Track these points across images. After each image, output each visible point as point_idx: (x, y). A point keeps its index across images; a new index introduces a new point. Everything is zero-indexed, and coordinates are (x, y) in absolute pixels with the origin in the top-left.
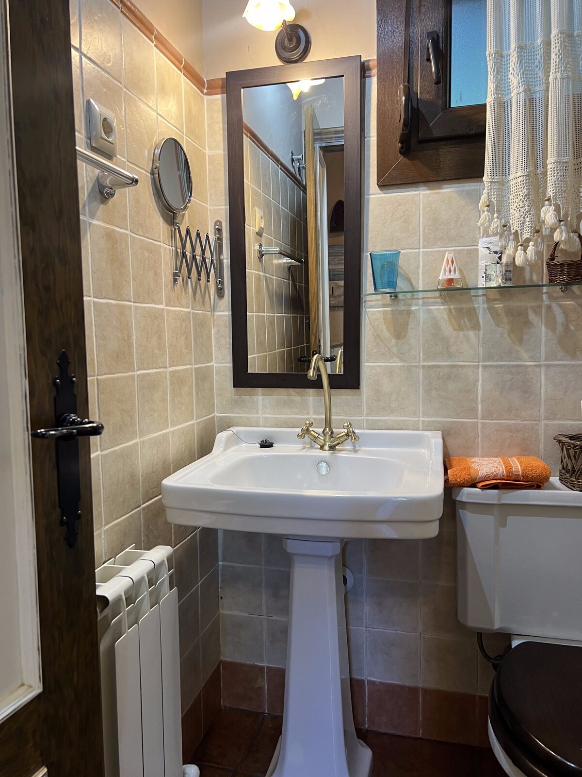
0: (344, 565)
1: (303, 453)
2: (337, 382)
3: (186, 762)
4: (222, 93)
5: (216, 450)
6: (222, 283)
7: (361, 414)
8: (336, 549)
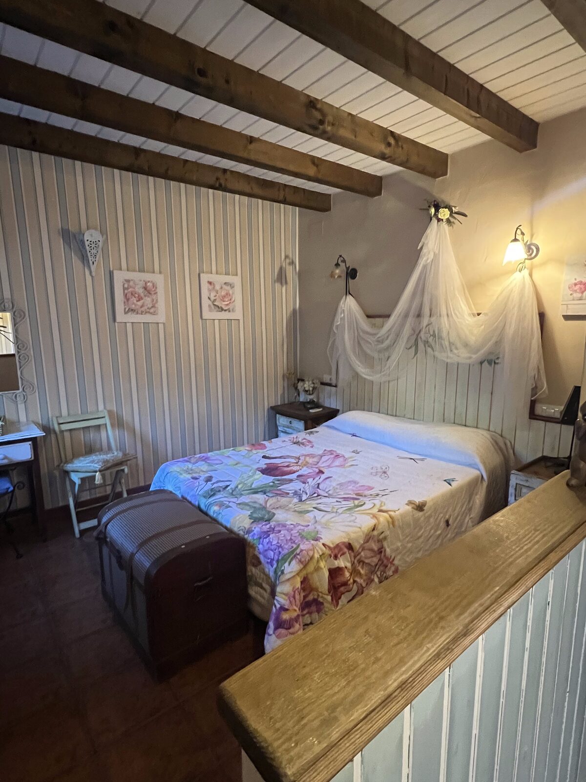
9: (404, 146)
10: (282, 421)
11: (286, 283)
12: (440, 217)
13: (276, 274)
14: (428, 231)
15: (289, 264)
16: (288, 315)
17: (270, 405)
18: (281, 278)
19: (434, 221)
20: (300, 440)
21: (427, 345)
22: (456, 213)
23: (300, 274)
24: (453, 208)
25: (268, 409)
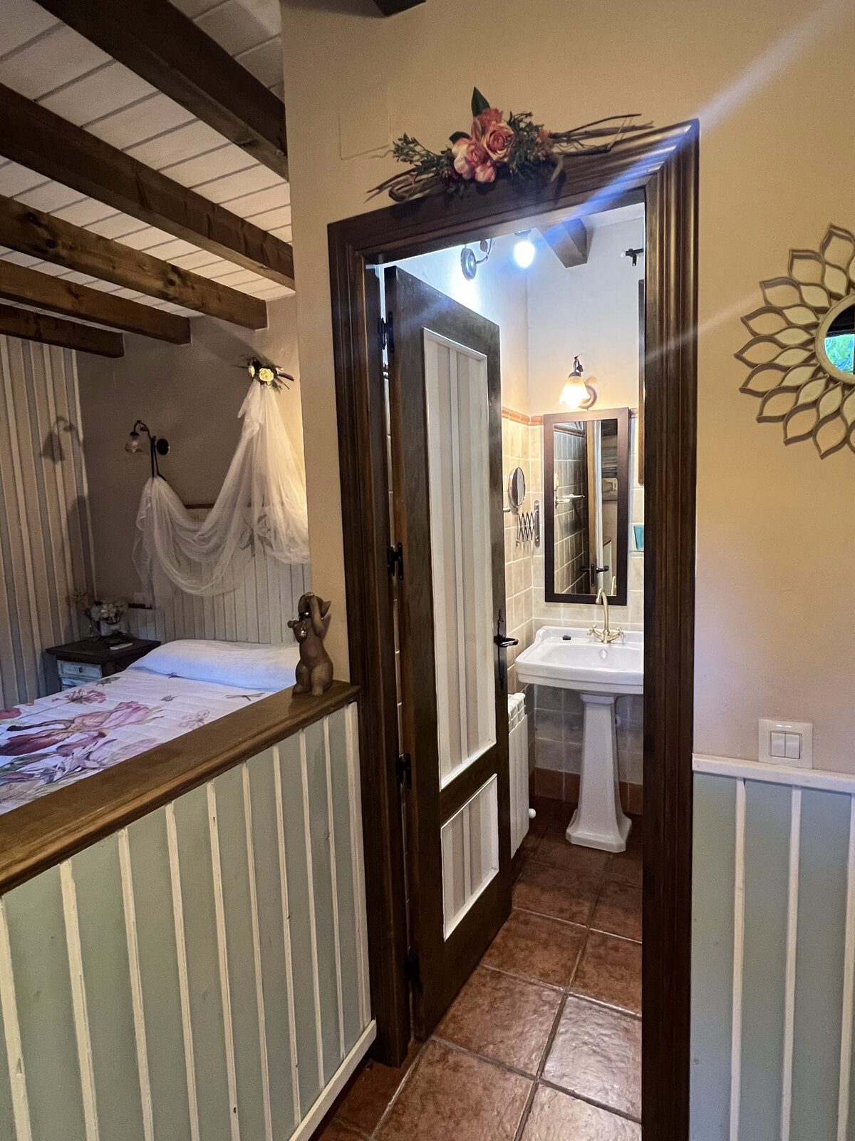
0: (616, 713)
1: (591, 645)
2: (611, 601)
3: (530, 807)
4: (541, 424)
5: (537, 641)
6: (538, 538)
7: (627, 621)
8: (611, 700)
9: (196, 286)
10: (67, 669)
11: (62, 458)
12: (261, 379)
13: (42, 446)
14: (249, 396)
15: (65, 429)
16: (69, 508)
17: (46, 647)
18: (52, 450)
19: (257, 385)
20: (85, 694)
21: (265, 543)
22: (280, 375)
23: (86, 445)
24: (277, 369)
25: (42, 654)
